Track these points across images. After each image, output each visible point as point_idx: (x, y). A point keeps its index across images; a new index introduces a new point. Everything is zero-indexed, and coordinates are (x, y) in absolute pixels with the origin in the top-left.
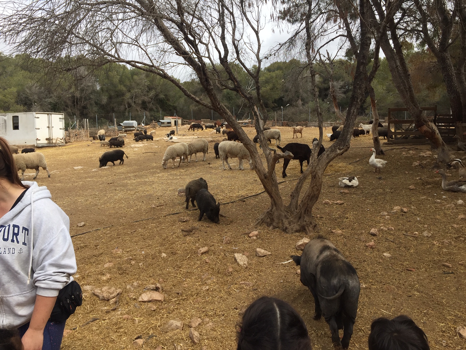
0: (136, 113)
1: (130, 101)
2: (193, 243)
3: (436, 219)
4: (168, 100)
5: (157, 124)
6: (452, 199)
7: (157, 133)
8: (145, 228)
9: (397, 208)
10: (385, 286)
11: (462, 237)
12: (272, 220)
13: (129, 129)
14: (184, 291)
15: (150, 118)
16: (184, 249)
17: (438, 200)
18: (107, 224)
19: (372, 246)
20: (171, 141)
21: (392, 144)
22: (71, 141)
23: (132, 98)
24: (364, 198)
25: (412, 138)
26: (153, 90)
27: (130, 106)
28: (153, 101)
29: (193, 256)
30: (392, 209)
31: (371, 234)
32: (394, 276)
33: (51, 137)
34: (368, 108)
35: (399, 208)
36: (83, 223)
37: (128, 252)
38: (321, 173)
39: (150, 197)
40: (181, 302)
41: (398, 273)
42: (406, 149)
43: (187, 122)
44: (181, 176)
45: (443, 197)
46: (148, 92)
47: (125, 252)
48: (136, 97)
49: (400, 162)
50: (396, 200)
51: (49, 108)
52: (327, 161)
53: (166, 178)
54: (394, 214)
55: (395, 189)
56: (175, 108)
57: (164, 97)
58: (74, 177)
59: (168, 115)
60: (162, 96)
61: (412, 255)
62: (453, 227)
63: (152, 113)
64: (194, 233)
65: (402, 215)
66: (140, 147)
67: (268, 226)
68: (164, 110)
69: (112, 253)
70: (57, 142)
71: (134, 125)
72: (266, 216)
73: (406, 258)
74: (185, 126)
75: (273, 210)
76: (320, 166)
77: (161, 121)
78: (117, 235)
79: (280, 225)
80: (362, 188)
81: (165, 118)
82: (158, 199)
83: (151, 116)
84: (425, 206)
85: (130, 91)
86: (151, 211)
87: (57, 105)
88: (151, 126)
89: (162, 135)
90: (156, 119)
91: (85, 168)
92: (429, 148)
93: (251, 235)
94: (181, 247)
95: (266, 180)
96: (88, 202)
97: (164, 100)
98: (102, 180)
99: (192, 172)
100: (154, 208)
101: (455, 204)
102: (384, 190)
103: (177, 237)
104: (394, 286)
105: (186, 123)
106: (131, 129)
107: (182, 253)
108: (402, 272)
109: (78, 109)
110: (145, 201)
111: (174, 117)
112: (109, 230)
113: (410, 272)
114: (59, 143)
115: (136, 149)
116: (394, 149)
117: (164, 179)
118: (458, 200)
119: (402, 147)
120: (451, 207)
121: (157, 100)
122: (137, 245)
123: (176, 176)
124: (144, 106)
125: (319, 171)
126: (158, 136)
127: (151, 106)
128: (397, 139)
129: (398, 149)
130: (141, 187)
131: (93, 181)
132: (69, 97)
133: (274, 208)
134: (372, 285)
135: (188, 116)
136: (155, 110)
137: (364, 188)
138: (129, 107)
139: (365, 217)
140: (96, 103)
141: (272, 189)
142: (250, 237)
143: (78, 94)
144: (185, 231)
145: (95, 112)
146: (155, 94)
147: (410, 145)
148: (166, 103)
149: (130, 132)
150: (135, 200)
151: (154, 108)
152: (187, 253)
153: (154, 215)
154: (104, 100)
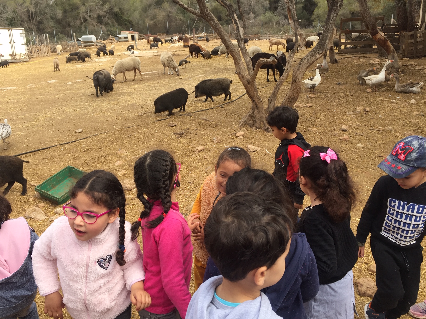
0: (93, 28)
1: (85, 15)
2: (188, 143)
3: (395, 116)
4: (123, 14)
5: (114, 38)
6: (405, 100)
7: (116, 48)
8: (139, 132)
9: (360, 108)
10: (364, 169)
11: (420, 130)
12: (255, 122)
13: (88, 44)
14: (195, 181)
15: (106, 32)
16: (181, 148)
17: (393, 100)
18: (102, 130)
19: (346, 139)
20: (133, 55)
21: (342, 54)
22: (34, 57)
23: (87, 12)
24: (328, 101)
25: (360, 48)
26: (108, 3)
27: (85, 20)
28: (108, 15)
29: (191, 154)
30: (355, 109)
31: (342, 130)
32: (370, 161)
33: (14, 53)
34: (315, 21)
35: (361, 108)
36: (80, 130)
37: (131, 152)
38: (301, 77)
39: (134, 106)
40: (194, 190)
41: (372, 159)
42: (357, 58)
43: (143, 36)
44: (156, 87)
45: (397, 98)
46: (102, 5)
47: (129, 153)
48: (91, 11)
49: (354, 70)
50: (357, 101)
51: (6, 24)
52: (307, 66)
53: (143, 89)
54: (358, 113)
55: (354, 93)
56: (130, 22)
57: (118, 10)
58: (52, 90)
59: (124, 29)
60: (116, 10)
61: (380, 145)
62: (410, 121)
63: (109, 28)
64: (186, 136)
65: (366, 114)
66: (104, 61)
67: (250, 127)
68: (120, 24)
69: (117, 154)
70: (21, 58)
71: (93, 40)
72: (248, 119)
73: (376, 148)
74: (142, 41)
75: (255, 113)
76: (300, 70)
77: (118, 35)
78: (116, 139)
79: (262, 126)
80: (325, 93)
81: (122, 32)
82: (142, 107)
83: (108, 30)
84: (383, 106)
85: (84, 5)
86: (139, 118)
87: (13, 20)
88: (109, 41)
89: (122, 50)
90: (113, 34)
91: (59, 82)
92: (376, 57)
93: (237, 135)
94: (178, 147)
95: (249, 86)
96: (77, 112)
97: (119, 13)
98: (81, 92)
99: (165, 83)
100: (141, 115)
101: (408, 104)
102: (345, 94)
103: (172, 139)
104: (371, 169)
105: (143, 38)
106: (90, 44)
107: (181, 151)
108: (375, 158)
109: (34, 24)
110: (131, 109)
111: (130, 32)
112: (107, 135)
113: (382, 158)
114: (23, 59)
115: (101, 64)
116: (346, 58)
117: (141, 90)
118: (410, 99)
119: (352, 56)
120: (406, 106)
121: (112, 14)
122: (137, 146)
123: (151, 87)
124: (100, 20)
125: (299, 75)
126: (118, 51)
127: (106, 20)
128: (347, 49)
129: (349, 58)
130: (122, 97)
131: (72, 93)
132: (24, 12)
133: (256, 111)
134: (353, 169)
135: (144, 31)
136: (111, 24)
137: (327, 92)
138: (84, 22)
139: (334, 117)
140: (52, 18)
141: (254, 94)
142: (237, 137)
143: (32, 9)
144: (177, 134)
145: (52, 27)
146: (110, 7)
147: (359, 54)
148: (121, 17)
149: (89, 47)
150: (121, 109)
151: (110, 22)
152: (185, 152)
153: (143, 121)
154: (59, 14)
